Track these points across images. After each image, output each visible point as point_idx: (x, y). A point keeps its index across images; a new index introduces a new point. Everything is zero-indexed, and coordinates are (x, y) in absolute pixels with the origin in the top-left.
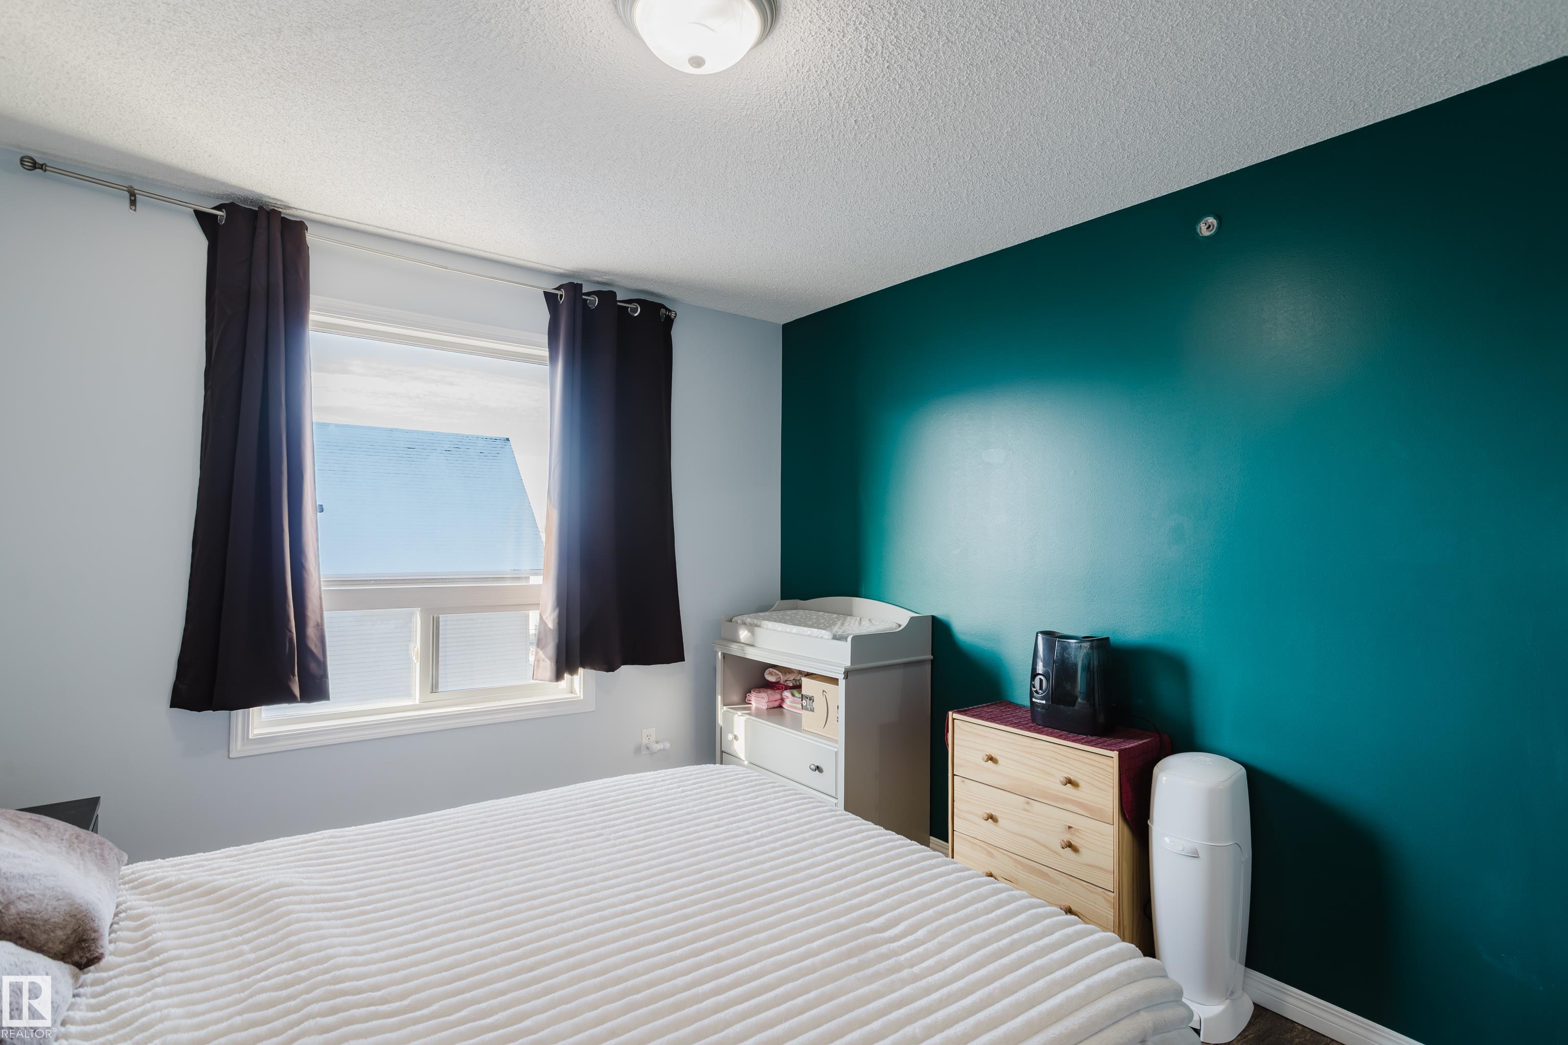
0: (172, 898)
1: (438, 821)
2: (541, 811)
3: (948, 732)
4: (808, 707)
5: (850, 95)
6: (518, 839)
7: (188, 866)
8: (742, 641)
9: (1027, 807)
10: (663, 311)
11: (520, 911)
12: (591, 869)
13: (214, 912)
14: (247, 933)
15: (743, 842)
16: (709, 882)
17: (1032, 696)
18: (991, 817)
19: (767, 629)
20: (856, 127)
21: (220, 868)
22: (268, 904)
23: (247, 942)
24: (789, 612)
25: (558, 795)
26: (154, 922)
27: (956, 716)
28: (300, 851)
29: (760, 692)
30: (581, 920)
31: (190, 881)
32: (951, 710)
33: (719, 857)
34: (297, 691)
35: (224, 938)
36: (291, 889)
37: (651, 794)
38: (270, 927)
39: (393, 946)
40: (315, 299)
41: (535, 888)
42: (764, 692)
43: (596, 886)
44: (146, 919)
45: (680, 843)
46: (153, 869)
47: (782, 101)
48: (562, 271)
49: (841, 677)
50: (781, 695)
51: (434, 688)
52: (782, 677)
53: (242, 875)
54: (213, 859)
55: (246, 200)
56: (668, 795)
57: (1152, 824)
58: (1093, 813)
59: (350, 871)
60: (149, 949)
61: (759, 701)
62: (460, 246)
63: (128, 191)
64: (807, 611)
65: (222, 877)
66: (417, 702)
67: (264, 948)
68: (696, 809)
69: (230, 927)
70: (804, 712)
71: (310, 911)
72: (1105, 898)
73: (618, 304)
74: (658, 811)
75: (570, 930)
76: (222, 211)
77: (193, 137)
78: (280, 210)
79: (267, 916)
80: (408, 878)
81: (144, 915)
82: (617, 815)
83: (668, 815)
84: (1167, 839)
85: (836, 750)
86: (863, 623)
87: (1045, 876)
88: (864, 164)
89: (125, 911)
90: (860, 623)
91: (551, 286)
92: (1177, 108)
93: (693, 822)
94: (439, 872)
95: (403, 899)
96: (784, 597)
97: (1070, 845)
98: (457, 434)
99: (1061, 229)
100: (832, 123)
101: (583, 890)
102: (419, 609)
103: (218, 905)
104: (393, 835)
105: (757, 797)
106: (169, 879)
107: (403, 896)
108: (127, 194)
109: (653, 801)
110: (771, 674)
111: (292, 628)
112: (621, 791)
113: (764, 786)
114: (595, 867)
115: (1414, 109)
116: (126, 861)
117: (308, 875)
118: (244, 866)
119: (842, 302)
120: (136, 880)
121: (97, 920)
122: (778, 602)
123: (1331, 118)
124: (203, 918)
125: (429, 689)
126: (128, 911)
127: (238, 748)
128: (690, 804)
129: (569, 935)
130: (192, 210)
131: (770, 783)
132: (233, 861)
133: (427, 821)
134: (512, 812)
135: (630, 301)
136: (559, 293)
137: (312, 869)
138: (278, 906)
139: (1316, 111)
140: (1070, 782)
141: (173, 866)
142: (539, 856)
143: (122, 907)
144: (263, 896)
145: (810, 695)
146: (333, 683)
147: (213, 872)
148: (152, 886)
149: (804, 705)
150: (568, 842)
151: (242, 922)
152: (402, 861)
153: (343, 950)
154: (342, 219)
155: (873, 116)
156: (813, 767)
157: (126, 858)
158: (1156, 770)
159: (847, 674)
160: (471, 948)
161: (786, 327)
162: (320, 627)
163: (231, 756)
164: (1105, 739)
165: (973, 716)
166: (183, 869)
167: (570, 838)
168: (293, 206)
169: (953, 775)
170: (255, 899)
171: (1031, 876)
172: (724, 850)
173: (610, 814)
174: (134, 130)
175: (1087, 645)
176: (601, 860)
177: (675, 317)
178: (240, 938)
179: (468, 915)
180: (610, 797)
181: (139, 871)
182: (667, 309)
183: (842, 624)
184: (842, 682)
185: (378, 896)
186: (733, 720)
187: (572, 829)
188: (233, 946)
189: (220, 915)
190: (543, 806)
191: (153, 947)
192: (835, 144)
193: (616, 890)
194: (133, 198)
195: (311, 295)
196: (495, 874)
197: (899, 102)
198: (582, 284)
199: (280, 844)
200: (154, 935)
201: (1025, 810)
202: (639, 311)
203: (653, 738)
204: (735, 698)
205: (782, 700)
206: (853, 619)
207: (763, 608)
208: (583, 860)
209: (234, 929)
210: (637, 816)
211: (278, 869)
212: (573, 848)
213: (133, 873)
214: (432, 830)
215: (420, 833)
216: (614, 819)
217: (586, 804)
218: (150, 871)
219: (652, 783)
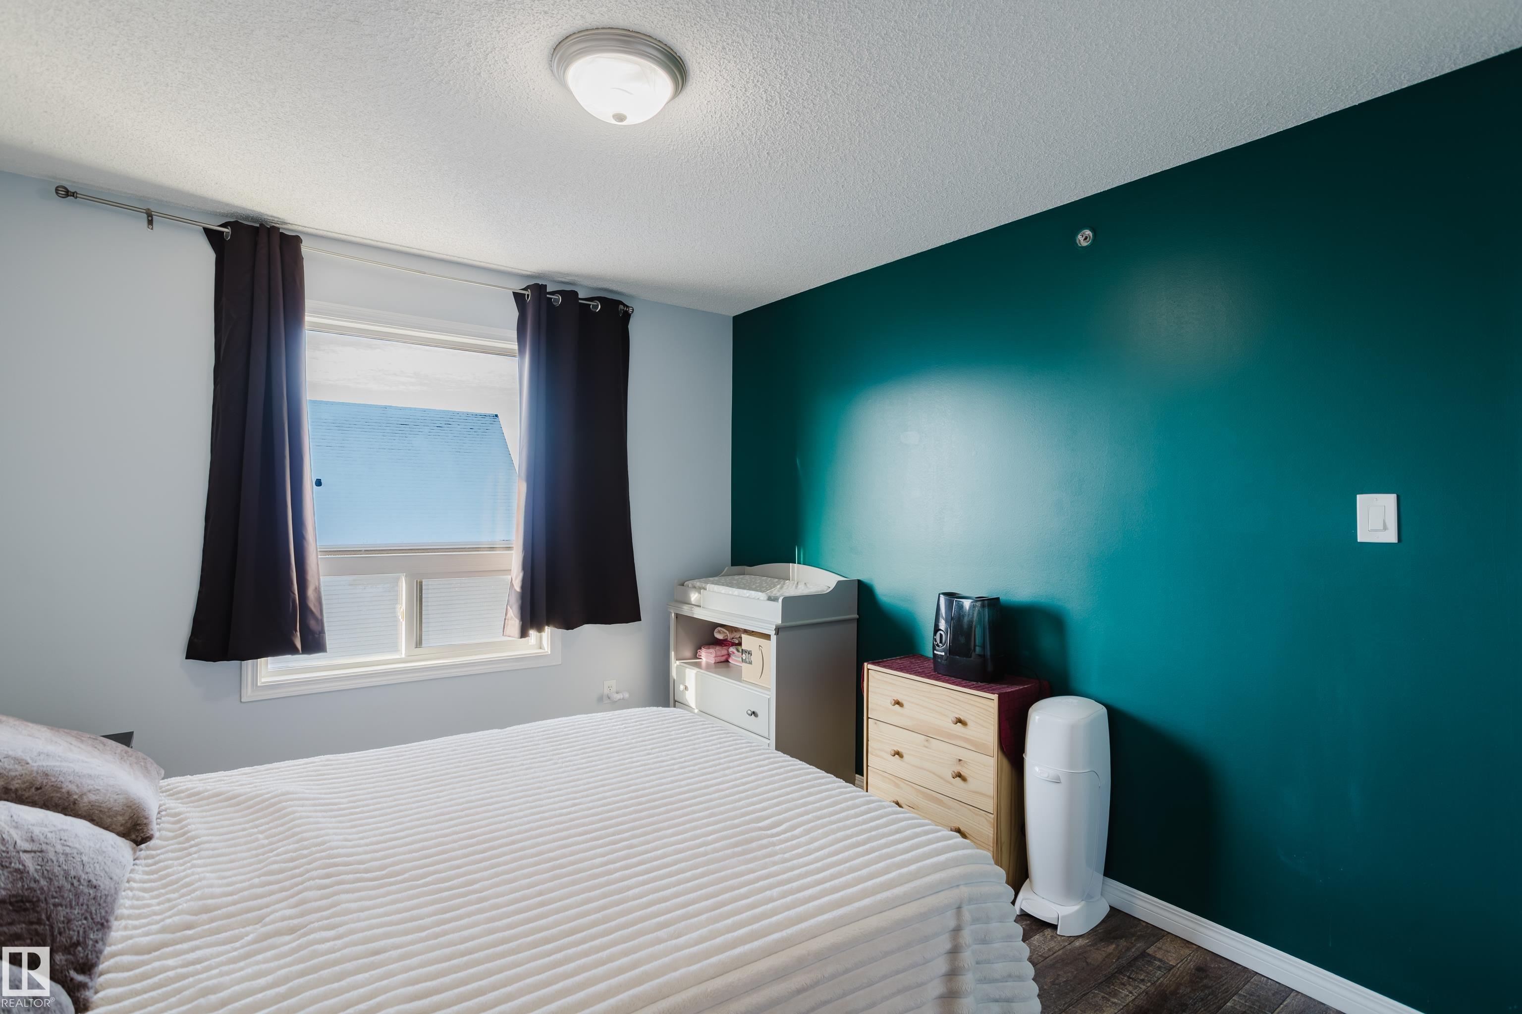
0: (201, 802)
1: (416, 749)
2: (503, 742)
3: (863, 681)
4: (747, 660)
5: (759, 134)
6: (482, 763)
7: (212, 780)
8: (693, 603)
9: (926, 744)
10: (621, 307)
11: (478, 814)
12: (539, 785)
13: (235, 812)
14: (262, 826)
15: (668, 766)
16: (634, 794)
17: (934, 649)
18: (898, 753)
19: (713, 592)
20: (769, 158)
21: (237, 782)
22: (278, 806)
23: (261, 832)
24: (736, 577)
25: (519, 730)
26: (189, 818)
27: (870, 666)
28: (303, 770)
29: (709, 648)
30: (525, 819)
31: (215, 790)
32: (866, 662)
33: (647, 776)
34: (298, 645)
35: (244, 830)
36: (295, 796)
37: (598, 729)
38: (279, 822)
39: (375, 836)
40: (309, 303)
41: (492, 797)
42: (713, 648)
43: (542, 796)
44: (182, 816)
45: (615, 766)
46: (185, 782)
47: (702, 139)
48: (529, 273)
49: (772, 633)
50: (728, 651)
51: (419, 643)
52: (729, 635)
53: (256, 787)
54: (231, 776)
55: (247, 218)
56: (611, 730)
57: (1026, 755)
58: (978, 747)
59: (342, 784)
60: (186, 836)
61: (707, 656)
62: (437, 253)
63: (147, 213)
64: (753, 576)
65: (240, 787)
66: (403, 656)
67: (275, 836)
68: (633, 741)
69: (248, 822)
70: (744, 665)
71: (310, 812)
72: (986, 819)
73: (580, 301)
74: (602, 743)
75: (516, 826)
76: (228, 228)
77: (202, 170)
78: (277, 225)
79: (276, 815)
80: (389, 790)
81: (179, 814)
82: (566, 746)
83: (610, 745)
84: (1037, 769)
85: (769, 697)
86: (799, 586)
87: (940, 802)
88: (781, 186)
89: (165, 810)
90: (796, 587)
91: (518, 287)
92: (1042, 141)
93: (629, 751)
94: (415, 786)
95: (385, 805)
96: (734, 563)
97: (959, 775)
98: (448, 411)
99: (966, 236)
100: (748, 155)
101: (530, 799)
102: (404, 574)
103: (237, 808)
104: (378, 759)
105: (688, 732)
106: (198, 789)
107: (385, 802)
108: (145, 215)
109: (598, 735)
110: (719, 632)
111: (294, 590)
112: (573, 727)
113: (695, 724)
114: (542, 783)
115: (1245, 143)
116: (163, 775)
117: (309, 787)
118: (257, 781)
119: (783, 298)
120: (172, 790)
121: (147, 810)
122: (728, 568)
123: (1177, 149)
124: (226, 816)
125: (414, 645)
126: (168, 810)
127: (248, 694)
128: (630, 737)
129: (515, 830)
130: (202, 228)
131: (701, 721)
132: (249, 777)
133: (407, 749)
134: (479, 742)
135: (591, 299)
136: (526, 292)
137: (312, 783)
138: (284, 808)
139: (1162, 144)
140: (959, 721)
141: (200, 780)
142: (498, 775)
143: (163, 808)
144: (272, 801)
145: (749, 649)
146: (330, 639)
147: (233, 784)
148: (184, 794)
149: (744, 658)
150: (523, 765)
151: (257, 819)
152: (385, 778)
153: (336, 837)
154: (332, 232)
155: (782, 149)
156: (749, 712)
157: (163, 772)
158: (1030, 710)
159: (778, 630)
160: (436, 837)
161: (736, 319)
162: (318, 590)
163: (242, 701)
164: (992, 685)
165: (885, 667)
166: (209, 782)
167: (525, 762)
168: (288, 222)
169: (868, 718)
170: (267, 803)
171: (929, 803)
172: (651, 772)
173: (560, 744)
174: (152, 164)
175: (979, 604)
176: (548, 778)
177: (633, 312)
178: (255, 830)
179: (436, 816)
180: (562, 731)
181: (173, 784)
182: (625, 305)
183: (781, 588)
184: (774, 638)
185: (365, 802)
186: (685, 672)
187: (527, 755)
188: (251, 835)
189: (240, 814)
190: (506, 738)
191: (189, 834)
192: (753, 171)
193: (556, 799)
194: (150, 218)
195: (306, 300)
196: (460, 788)
197: (803, 139)
198: (546, 285)
199: (285, 765)
200: (189, 827)
201: (926, 747)
202: (600, 307)
203: (614, 689)
204: (688, 653)
205: (729, 655)
206: (791, 582)
207: (713, 573)
208: (533, 778)
209: (251, 824)
210: (583, 746)
211: (285, 783)
212: (526, 769)
213: (168, 785)
214: (411, 756)
215: (400, 758)
216: (564, 748)
217: (541, 737)
218: (182, 784)
219: (600, 721)
